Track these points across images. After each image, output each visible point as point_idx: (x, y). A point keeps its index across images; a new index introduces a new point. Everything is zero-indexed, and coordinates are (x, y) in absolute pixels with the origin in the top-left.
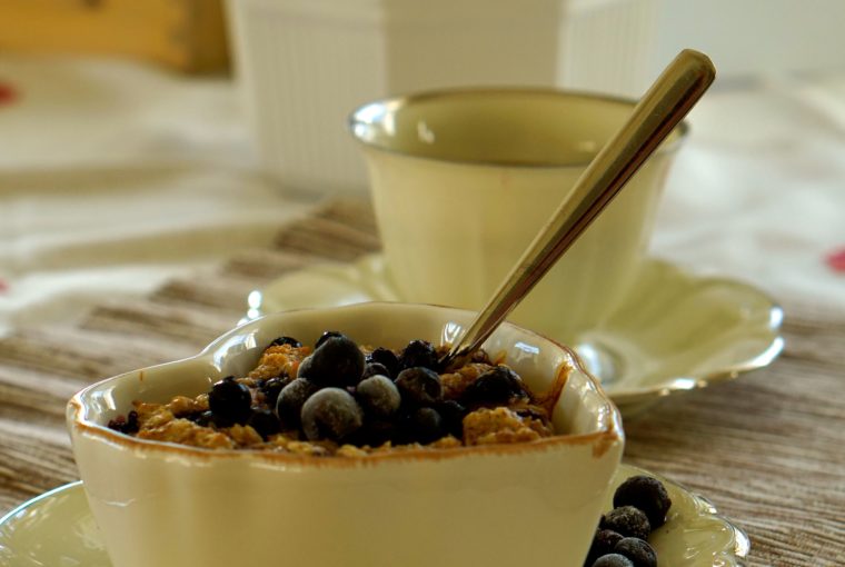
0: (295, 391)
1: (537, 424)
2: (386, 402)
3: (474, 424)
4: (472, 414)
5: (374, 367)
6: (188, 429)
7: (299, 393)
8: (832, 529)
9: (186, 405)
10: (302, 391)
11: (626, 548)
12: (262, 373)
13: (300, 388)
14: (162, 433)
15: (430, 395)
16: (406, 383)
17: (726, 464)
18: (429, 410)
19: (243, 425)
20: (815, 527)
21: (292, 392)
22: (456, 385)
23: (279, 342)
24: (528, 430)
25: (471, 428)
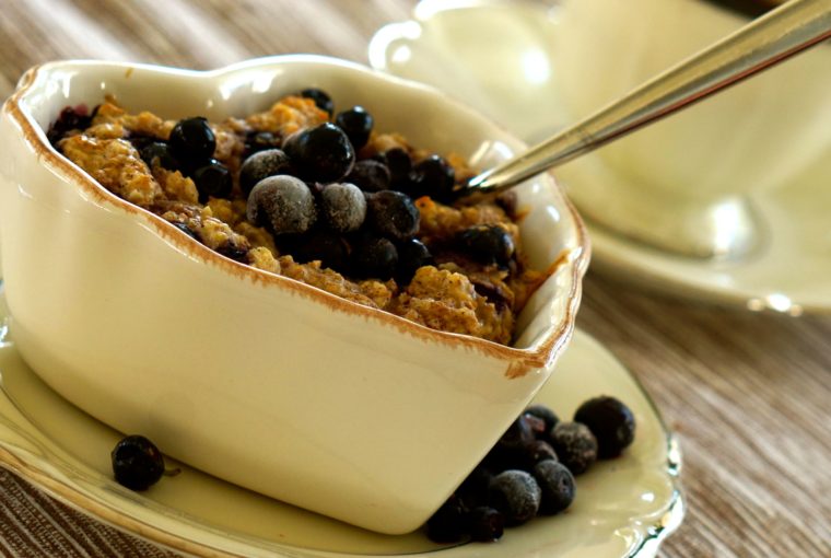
0: (264, 162)
1: (490, 309)
2: (344, 217)
3: (424, 280)
4: (430, 267)
5: (378, 168)
6: (121, 156)
7: (267, 166)
8: (822, 533)
9: (150, 126)
10: (271, 165)
11: (543, 471)
12: (261, 122)
13: (272, 161)
14: (94, 147)
15: (398, 228)
16: (378, 205)
17: (778, 407)
18: (389, 244)
19: (185, 176)
20: (807, 525)
21: (259, 161)
22: (448, 225)
23: (307, 94)
24: (472, 313)
25: (420, 283)
